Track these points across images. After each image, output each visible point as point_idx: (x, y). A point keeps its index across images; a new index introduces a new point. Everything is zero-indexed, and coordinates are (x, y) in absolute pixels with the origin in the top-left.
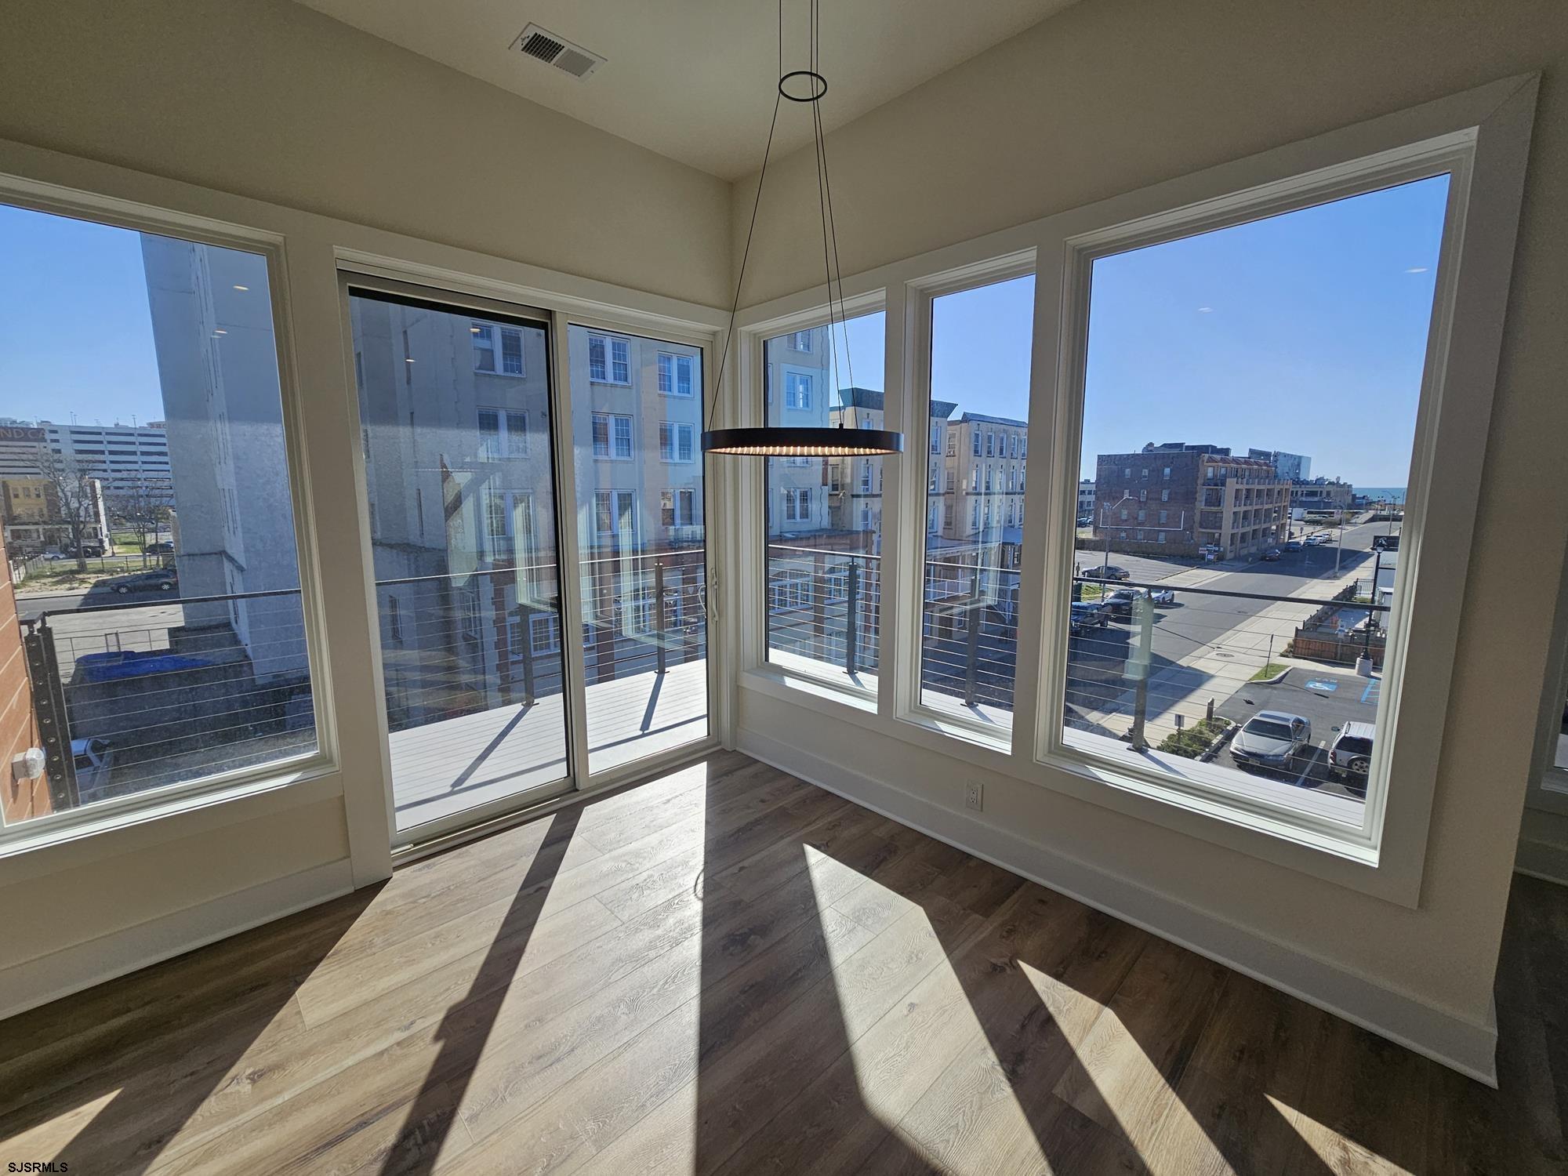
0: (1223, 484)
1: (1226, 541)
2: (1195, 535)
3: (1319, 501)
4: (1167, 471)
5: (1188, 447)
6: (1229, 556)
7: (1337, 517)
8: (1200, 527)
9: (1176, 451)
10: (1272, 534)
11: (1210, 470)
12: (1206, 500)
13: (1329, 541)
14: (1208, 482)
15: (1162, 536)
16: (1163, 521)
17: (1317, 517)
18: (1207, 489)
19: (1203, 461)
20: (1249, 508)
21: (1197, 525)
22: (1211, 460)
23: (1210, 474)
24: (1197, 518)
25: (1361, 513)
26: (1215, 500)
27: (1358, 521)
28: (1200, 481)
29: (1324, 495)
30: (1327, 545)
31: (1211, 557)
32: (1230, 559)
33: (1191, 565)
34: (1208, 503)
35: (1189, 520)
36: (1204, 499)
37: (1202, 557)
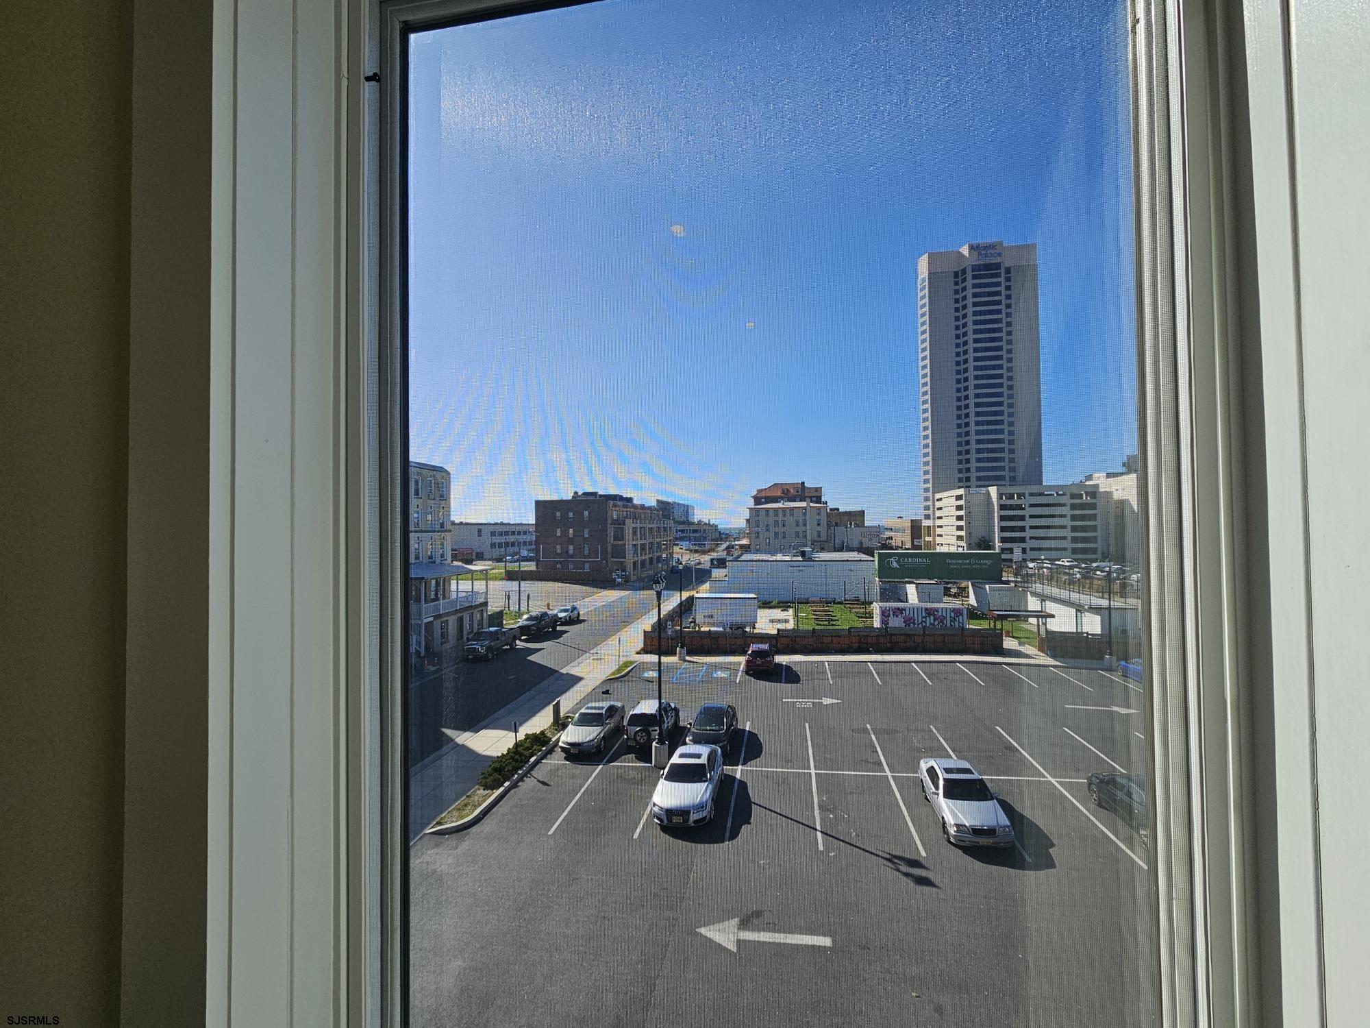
0: (624, 524)
1: (630, 567)
2: (610, 565)
3: (699, 537)
4: (586, 513)
5: (601, 496)
6: (633, 578)
7: (707, 547)
8: (612, 557)
9: (593, 498)
10: (664, 560)
11: (615, 513)
12: (614, 536)
13: (697, 564)
14: (614, 522)
15: (587, 566)
16: (586, 552)
18: (614, 528)
19: (610, 506)
20: (644, 541)
21: (609, 556)
22: (614, 505)
23: (615, 517)
24: (610, 548)
25: (722, 544)
26: (620, 536)
27: (719, 549)
28: (609, 522)
29: (702, 532)
31: (620, 580)
32: (634, 581)
33: (605, 588)
34: (616, 538)
35: (604, 552)
36: (612, 534)
37: (614, 580)
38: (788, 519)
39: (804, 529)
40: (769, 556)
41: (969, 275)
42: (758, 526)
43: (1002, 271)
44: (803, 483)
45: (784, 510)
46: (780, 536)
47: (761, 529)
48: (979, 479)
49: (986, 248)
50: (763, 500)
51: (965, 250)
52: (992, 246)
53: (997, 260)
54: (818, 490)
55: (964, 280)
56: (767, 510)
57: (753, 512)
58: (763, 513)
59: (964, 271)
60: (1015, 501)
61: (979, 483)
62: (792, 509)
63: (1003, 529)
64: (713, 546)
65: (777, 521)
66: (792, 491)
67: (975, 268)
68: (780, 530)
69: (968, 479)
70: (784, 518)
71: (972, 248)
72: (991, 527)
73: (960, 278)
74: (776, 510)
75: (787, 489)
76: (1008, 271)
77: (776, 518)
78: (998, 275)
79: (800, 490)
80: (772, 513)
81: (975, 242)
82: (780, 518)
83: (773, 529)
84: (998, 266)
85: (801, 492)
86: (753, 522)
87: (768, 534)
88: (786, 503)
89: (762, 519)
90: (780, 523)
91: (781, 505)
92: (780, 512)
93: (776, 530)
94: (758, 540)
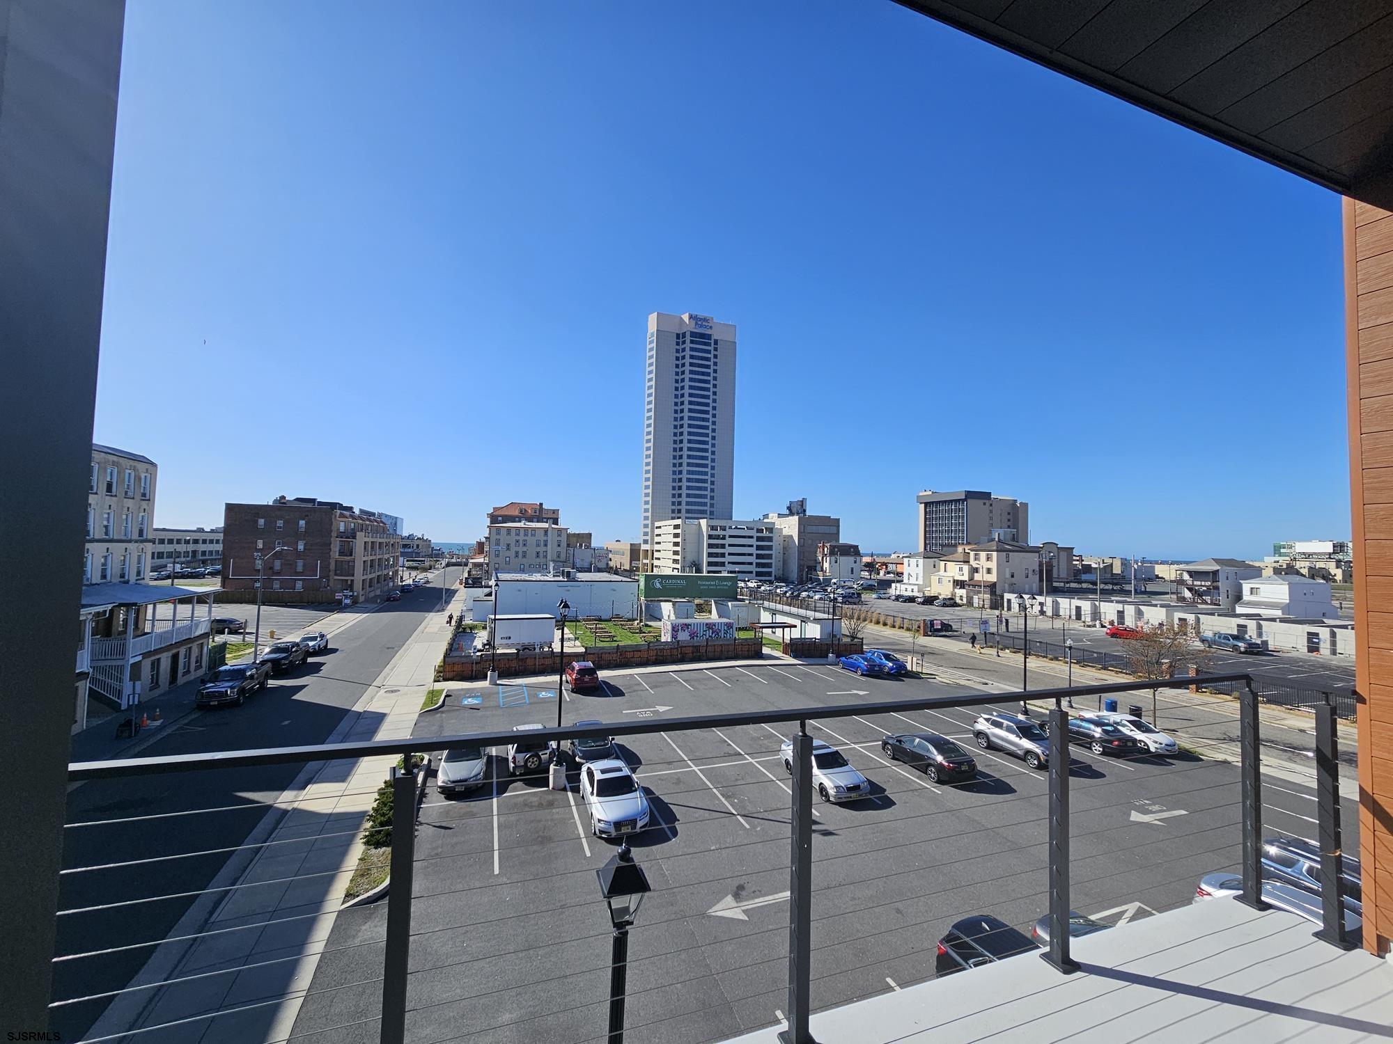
0: (354, 537)
1: (358, 586)
2: (331, 584)
3: (412, 552)
4: (302, 523)
5: (320, 503)
6: (361, 599)
7: (426, 564)
8: (336, 575)
9: (310, 505)
11: (342, 524)
12: (340, 550)
13: (428, 582)
14: (340, 535)
15: (299, 585)
16: (300, 569)
17: (415, 564)
18: (340, 541)
19: (336, 516)
20: (374, 557)
21: (331, 573)
22: (342, 517)
23: (342, 529)
24: (332, 566)
25: (440, 561)
26: (347, 551)
28: (334, 534)
29: (414, 547)
30: (428, 586)
31: (348, 601)
32: (362, 602)
33: (332, 611)
34: (341, 553)
35: (325, 568)
36: (338, 550)
37: (340, 602)
38: (529, 538)
39: (544, 549)
40: (527, 576)
41: (688, 339)
42: (498, 544)
43: (712, 342)
44: (541, 504)
45: (526, 529)
46: (520, 555)
47: (502, 547)
48: (688, 511)
49: (701, 319)
50: (500, 518)
51: (686, 317)
52: (705, 320)
53: (708, 332)
54: (555, 512)
55: (684, 342)
56: (509, 529)
57: (492, 529)
58: (504, 532)
59: (684, 335)
60: (719, 532)
61: (688, 515)
62: (534, 529)
63: (710, 555)
65: (518, 540)
66: (530, 511)
67: (693, 334)
68: (521, 549)
69: (679, 511)
70: (526, 538)
71: (691, 317)
72: (700, 552)
73: (681, 340)
74: (517, 529)
75: (525, 510)
76: (716, 342)
77: (518, 538)
78: (709, 344)
79: (538, 512)
80: (513, 532)
81: (694, 313)
82: (521, 538)
83: (514, 549)
84: (709, 337)
85: (539, 513)
86: (493, 539)
87: (508, 553)
88: (527, 523)
89: (504, 538)
90: (521, 542)
91: (521, 525)
92: (522, 532)
93: (517, 549)
94: (497, 560)
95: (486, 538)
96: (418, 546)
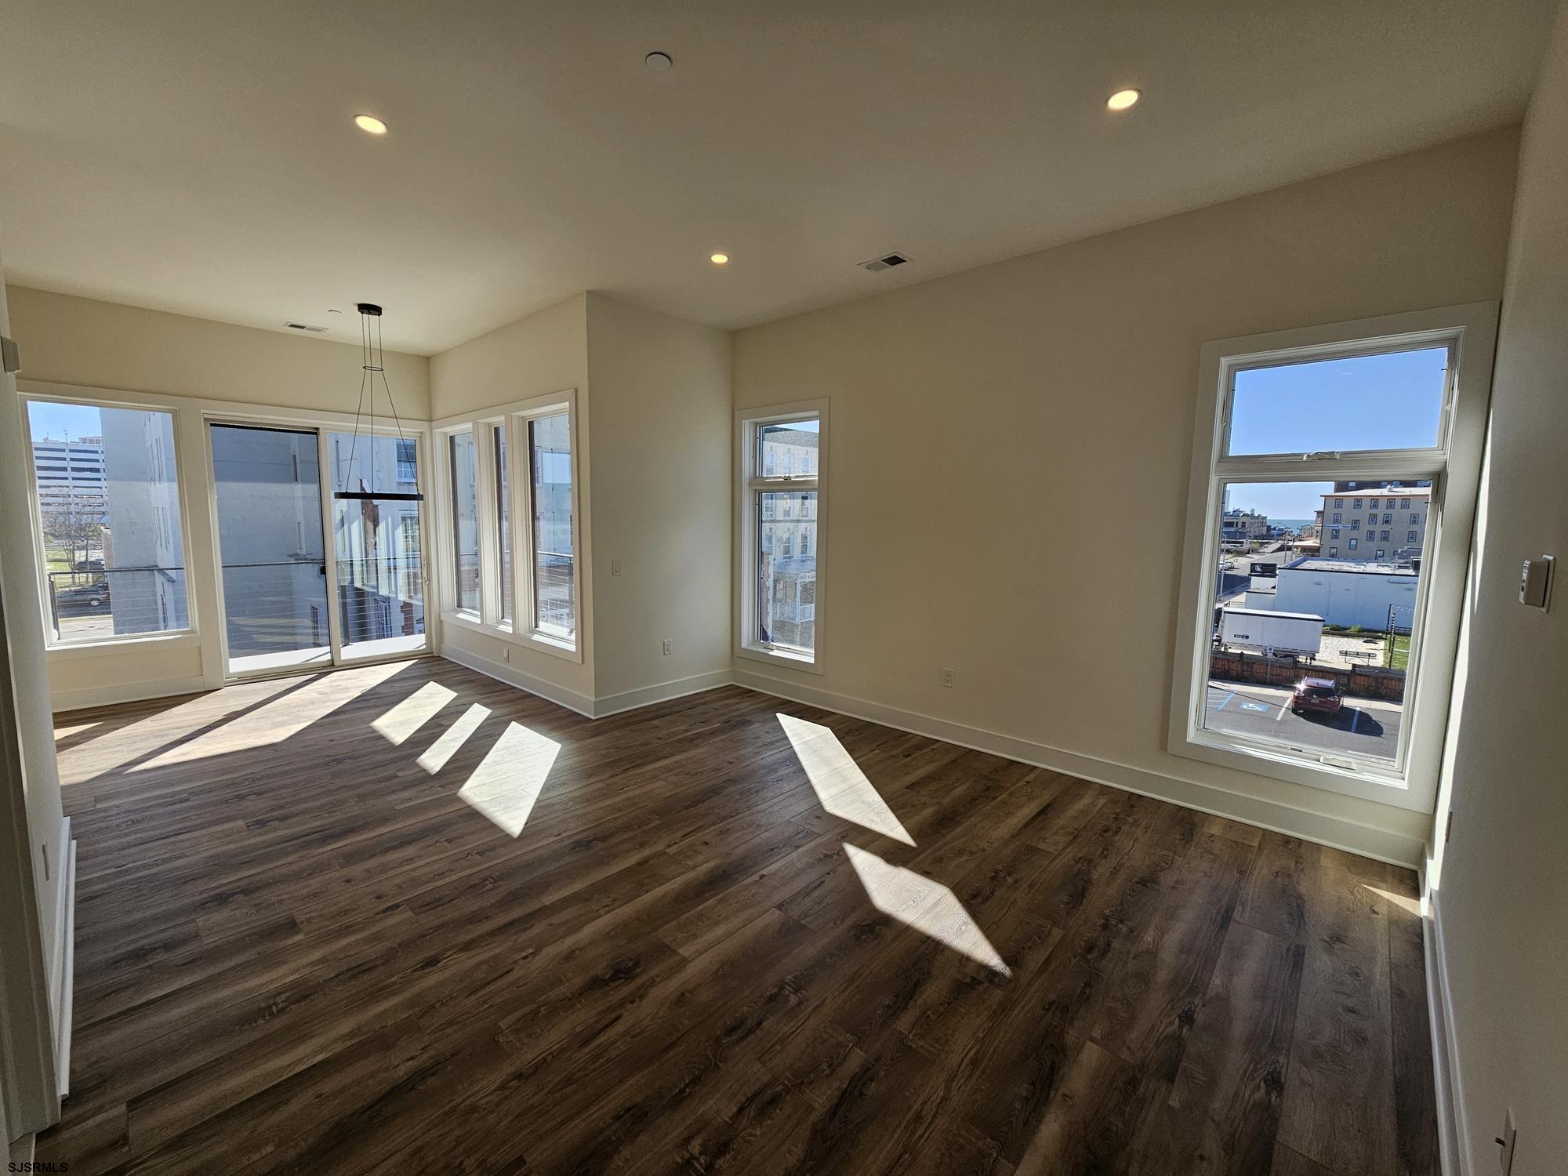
3: (1236, 532)
7: (1246, 547)
17: (1229, 547)
25: (1271, 543)
27: (1266, 550)
29: (1240, 526)
38: (1397, 512)
40: (1353, 565)
42: (1337, 521)
45: (1392, 499)
46: (1377, 536)
47: (1344, 526)
56: (1358, 501)
57: (1332, 502)
58: (1348, 504)
64: (1255, 546)
65: (1375, 516)
68: (1379, 528)
70: (1389, 511)
74: (1375, 500)
77: (1374, 511)
80: (1366, 503)
82: (1380, 512)
83: (1365, 527)
86: (1329, 515)
87: (1354, 534)
88: (1395, 489)
89: (1348, 512)
90: (1380, 519)
91: (1385, 492)
92: (1383, 503)
93: (1371, 528)
94: (1335, 542)
95: (1318, 513)
96: (1244, 523)
